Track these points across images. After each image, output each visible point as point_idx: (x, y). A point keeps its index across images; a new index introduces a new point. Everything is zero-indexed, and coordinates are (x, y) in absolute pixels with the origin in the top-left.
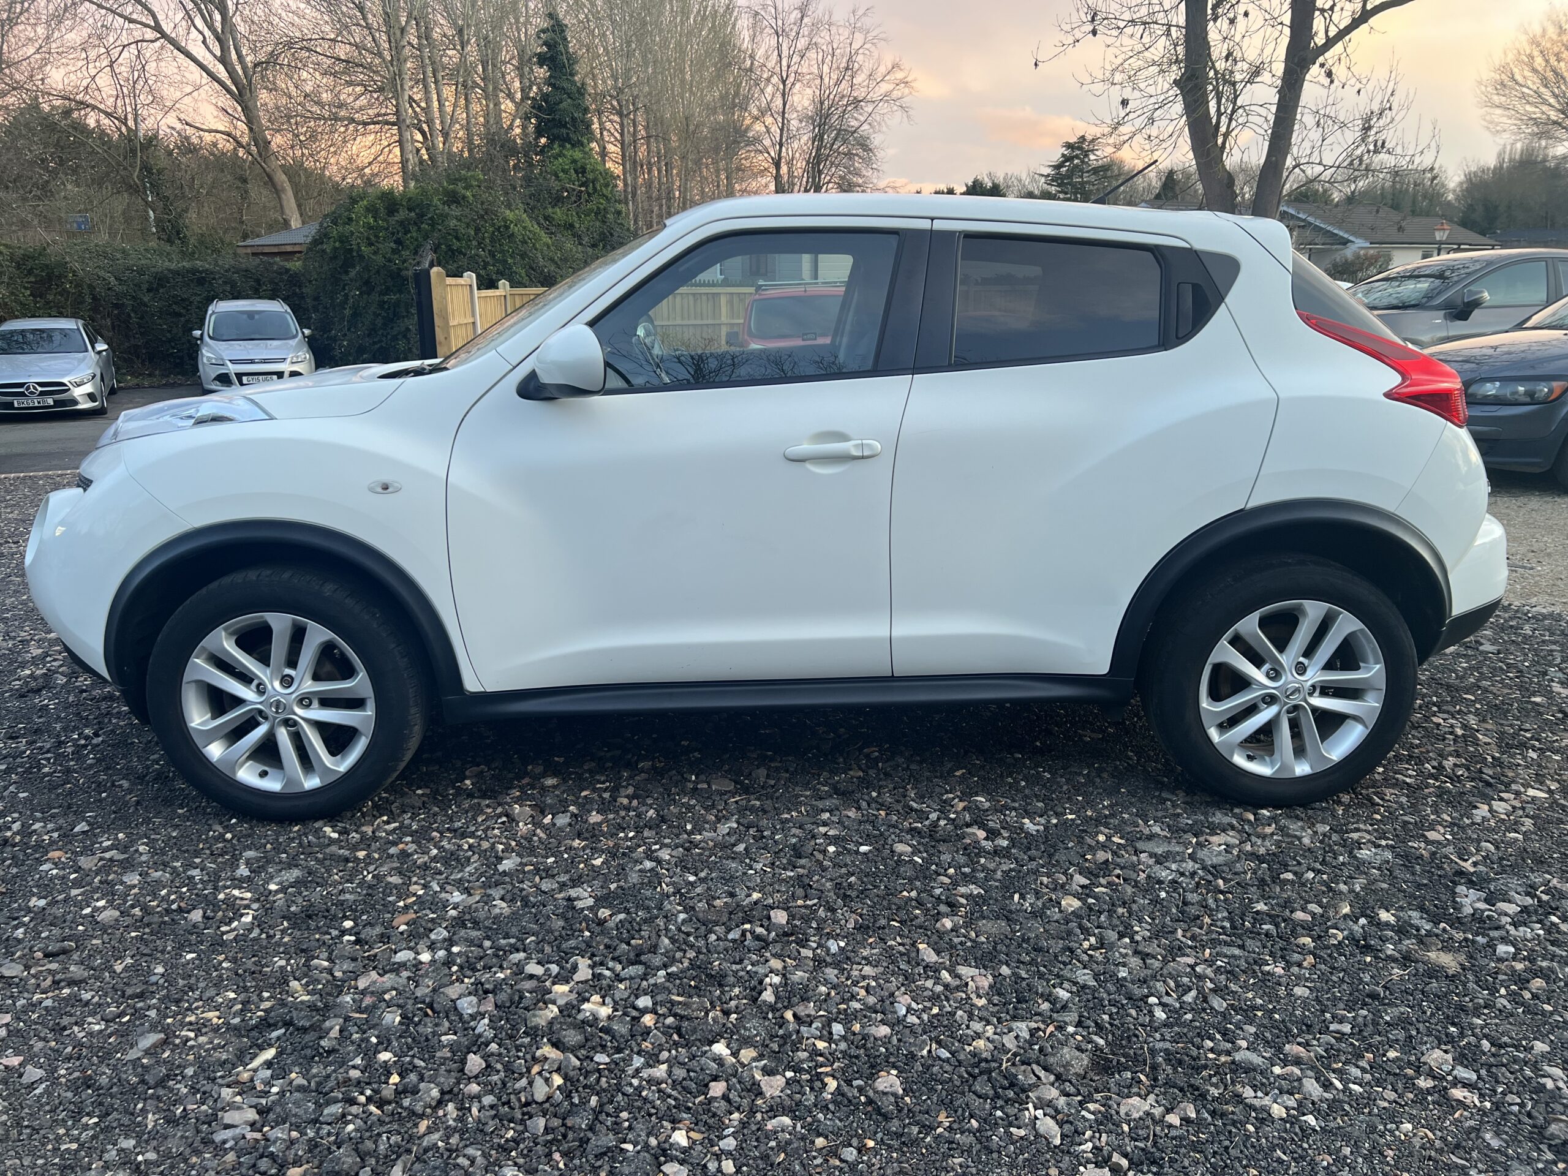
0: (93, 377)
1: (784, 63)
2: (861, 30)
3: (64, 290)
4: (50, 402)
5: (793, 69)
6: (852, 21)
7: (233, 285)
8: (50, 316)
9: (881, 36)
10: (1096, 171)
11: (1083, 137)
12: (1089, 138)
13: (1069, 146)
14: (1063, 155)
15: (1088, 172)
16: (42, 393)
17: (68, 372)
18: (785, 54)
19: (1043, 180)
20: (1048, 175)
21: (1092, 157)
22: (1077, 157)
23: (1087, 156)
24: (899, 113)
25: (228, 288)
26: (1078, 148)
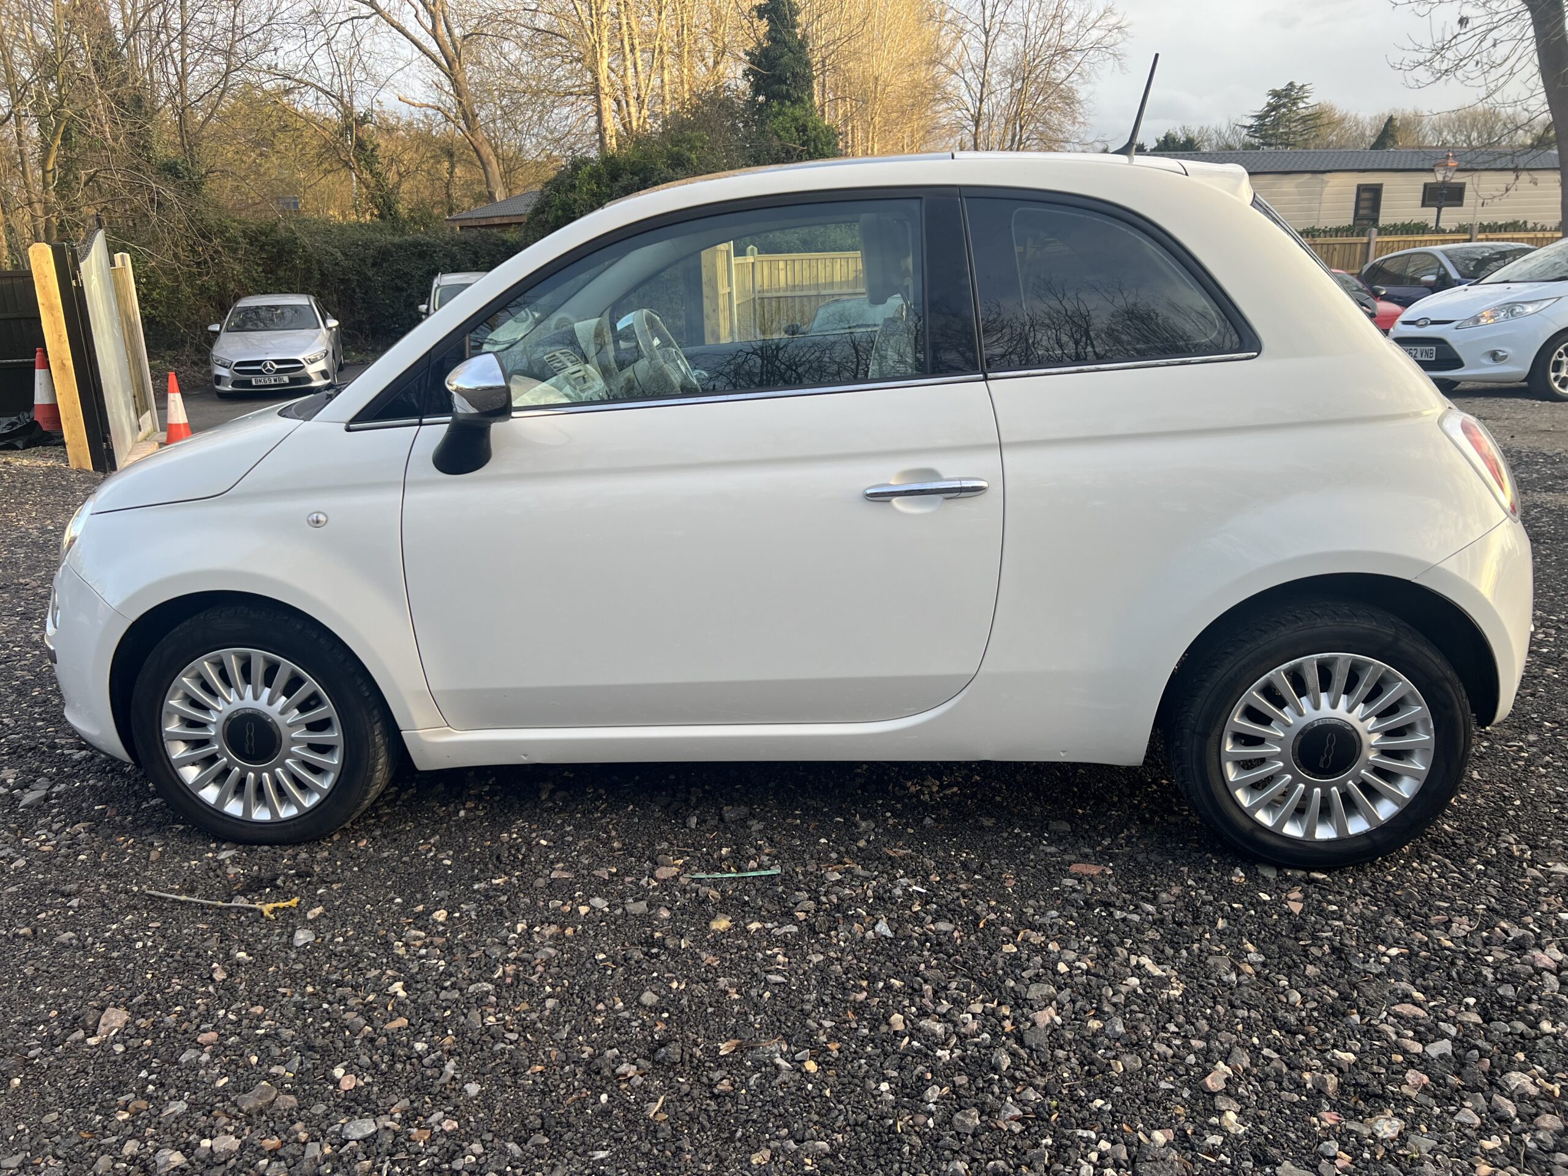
0: (326, 354)
1: (988, 13)
3: (295, 266)
4: (286, 379)
5: (997, 19)
7: (453, 258)
8: (281, 292)
10: (1304, 119)
11: (1291, 84)
12: (1298, 84)
13: (1275, 94)
15: (1295, 121)
16: (279, 371)
17: (303, 349)
19: (1245, 131)
20: (1251, 127)
21: (1301, 105)
22: (1284, 105)
23: (1294, 104)
24: (1111, 60)
25: (448, 261)
26: (1286, 96)
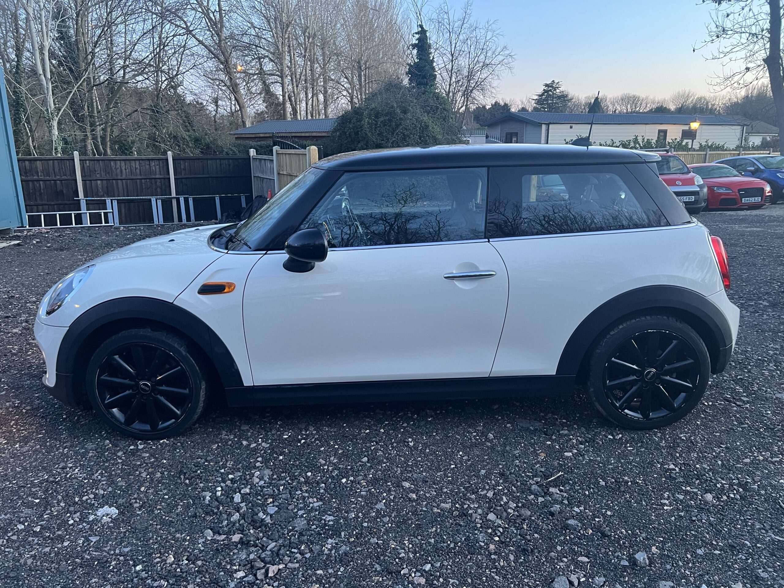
1: (453, 46)
2: (491, 30)
5: (458, 48)
6: (487, 26)
9: (501, 33)
10: (559, 97)
11: (553, 81)
12: (556, 81)
13: (547, 85)
14: (544, 90)
15: (556, 98)
18: (454, 42)
19: (534, 102)
20: (536, 100)
21: (558, 91)
22: (550, 90)
23: (555, 90)
26: (551, 87)
